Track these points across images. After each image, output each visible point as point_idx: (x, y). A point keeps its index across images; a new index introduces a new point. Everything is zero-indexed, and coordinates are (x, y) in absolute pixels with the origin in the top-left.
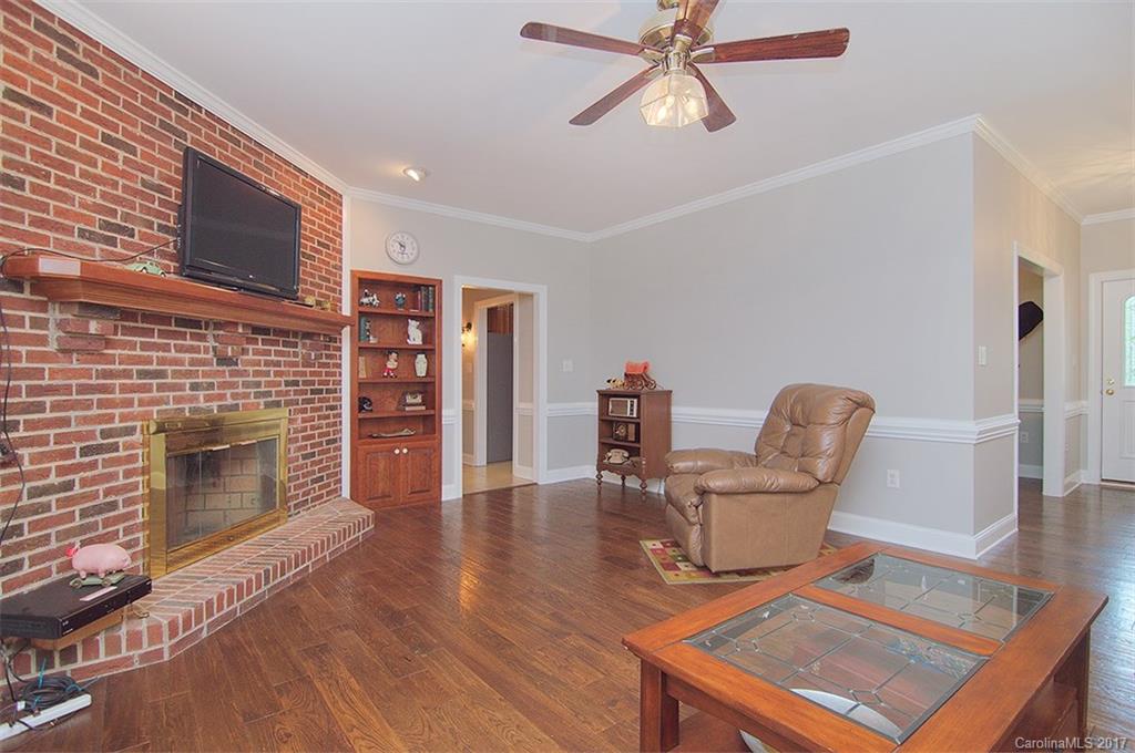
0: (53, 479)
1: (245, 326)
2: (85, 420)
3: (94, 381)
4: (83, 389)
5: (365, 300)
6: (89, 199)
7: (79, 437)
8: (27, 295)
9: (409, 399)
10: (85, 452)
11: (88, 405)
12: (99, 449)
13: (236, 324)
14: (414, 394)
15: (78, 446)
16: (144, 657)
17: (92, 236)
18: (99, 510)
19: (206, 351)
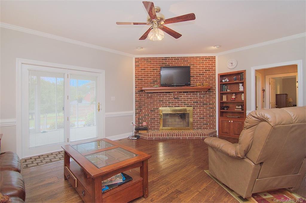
0: (147, 114)
1: (177, 92)
2: (151, 107)
3: (152, 102)
4: (150, 103)
5: (223, 81)
6: (151, 78)
7: (150, 109)
8: (143, 92)
9: (237, 107)
10: (151, 111)
11: (151, 105)
12: (153, 111)
13: (175, 92)
14: (239, 106)
15: (150, 110)
16: (148, 138)
17: (151, 83)
18: (153, 119)
19: (172, 97)
